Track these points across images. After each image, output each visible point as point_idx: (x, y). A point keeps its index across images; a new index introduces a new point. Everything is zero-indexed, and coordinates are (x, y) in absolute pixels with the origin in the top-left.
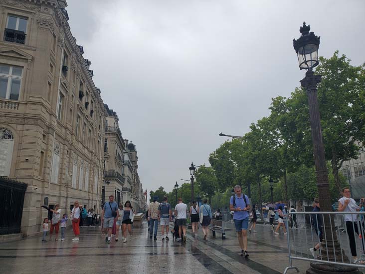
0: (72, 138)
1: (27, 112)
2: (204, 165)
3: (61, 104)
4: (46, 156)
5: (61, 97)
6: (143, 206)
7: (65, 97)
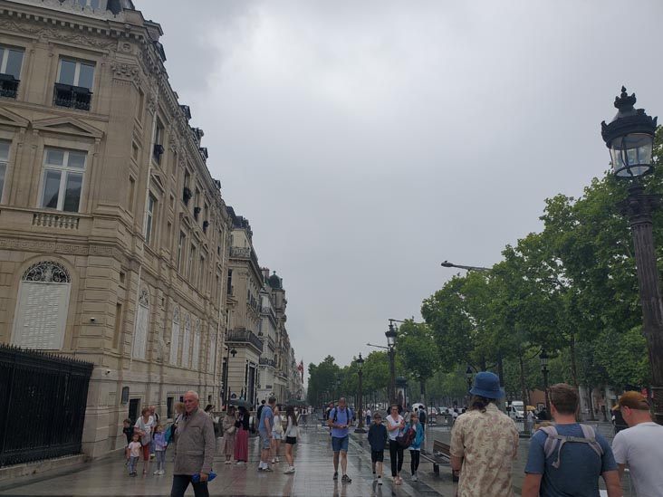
0: (170, 275)
1: (93, 234)
2: (412, 320)
3: (152, 214)
4: (125, 311)
5: (151, 202)
6: (296, 391)
7: (159, 203)
